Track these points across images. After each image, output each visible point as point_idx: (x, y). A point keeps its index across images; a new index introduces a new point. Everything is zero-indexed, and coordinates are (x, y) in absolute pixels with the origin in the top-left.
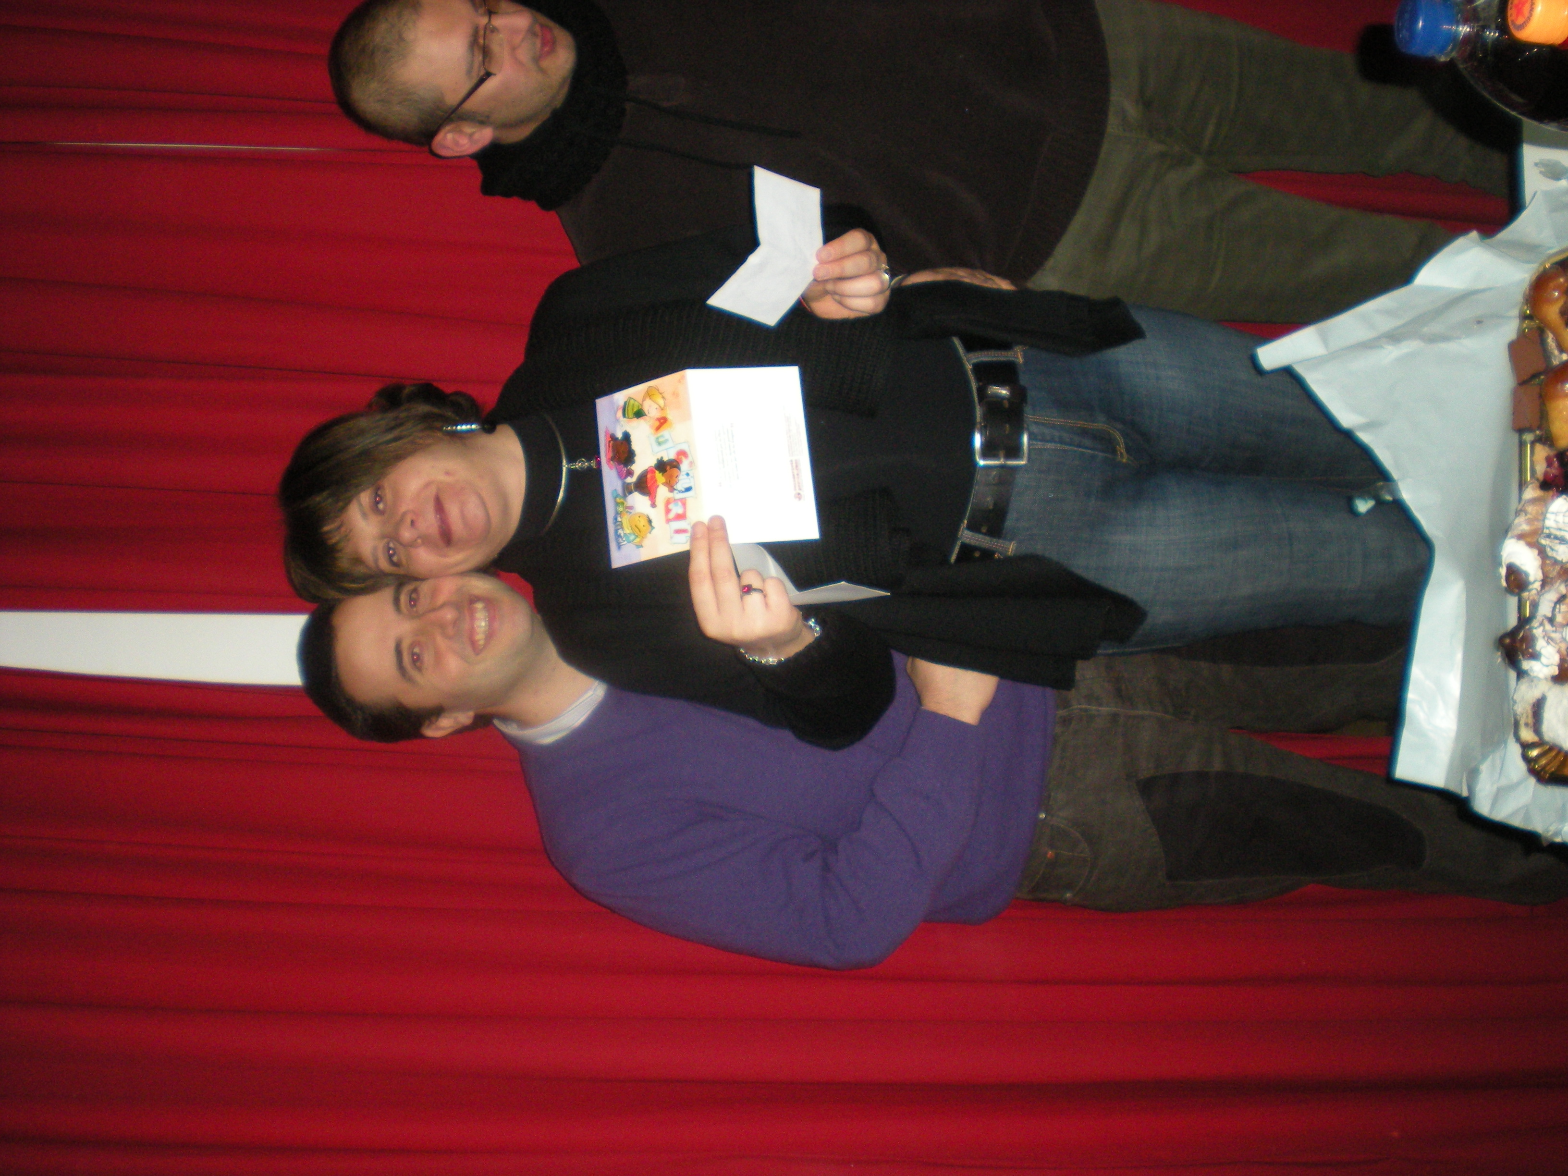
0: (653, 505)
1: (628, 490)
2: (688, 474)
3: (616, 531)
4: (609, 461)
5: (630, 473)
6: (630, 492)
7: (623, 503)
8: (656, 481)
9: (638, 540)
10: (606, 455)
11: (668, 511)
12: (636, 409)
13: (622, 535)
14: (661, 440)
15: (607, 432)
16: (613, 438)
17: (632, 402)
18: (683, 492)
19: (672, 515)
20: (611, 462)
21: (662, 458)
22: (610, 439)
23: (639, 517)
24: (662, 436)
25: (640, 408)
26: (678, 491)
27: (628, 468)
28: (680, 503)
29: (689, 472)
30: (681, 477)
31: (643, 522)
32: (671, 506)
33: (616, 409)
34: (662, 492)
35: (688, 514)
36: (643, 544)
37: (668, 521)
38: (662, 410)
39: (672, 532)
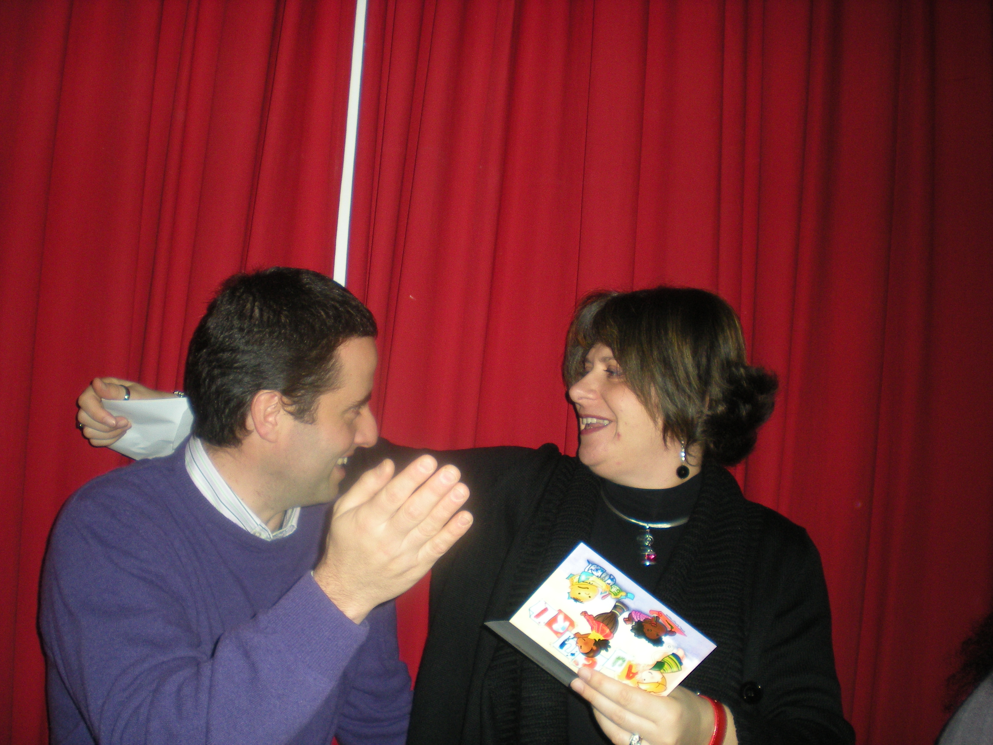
0: (585, 613)
1: (620, 606)
2: (573, 654)
3: (604, 571)
4: (660, 613)
5: (629, 620)
6: (615, 607)
7: (616, 595)
8: (598, 631)
9: (576, 580)
10: (666, 616)
11: (567, 618)
12: (666, 666)
13: (595, 573)
14: (620, 662)
15: (682, 632)
16: (672, 633)
17: (675, 669)
18: (566, 640)
19: (561, 618)
20: (655, 615)
21: (607, 650)
22: (673, 630)
23: (590, 597)
24: (621, 665)
25: (662, 671)
26: (570, 639)
27: (634, 623)
28: (561, 631)
29: (573, 657)
30: (577, 648)
31: (583, 594)
32: (567, 623)
33: (687, 653)
34: (584, 627)
35: (547, 629)
36: (568, 581)
37: (560, 611)
38: (638, 683)
39: (549, 608)
